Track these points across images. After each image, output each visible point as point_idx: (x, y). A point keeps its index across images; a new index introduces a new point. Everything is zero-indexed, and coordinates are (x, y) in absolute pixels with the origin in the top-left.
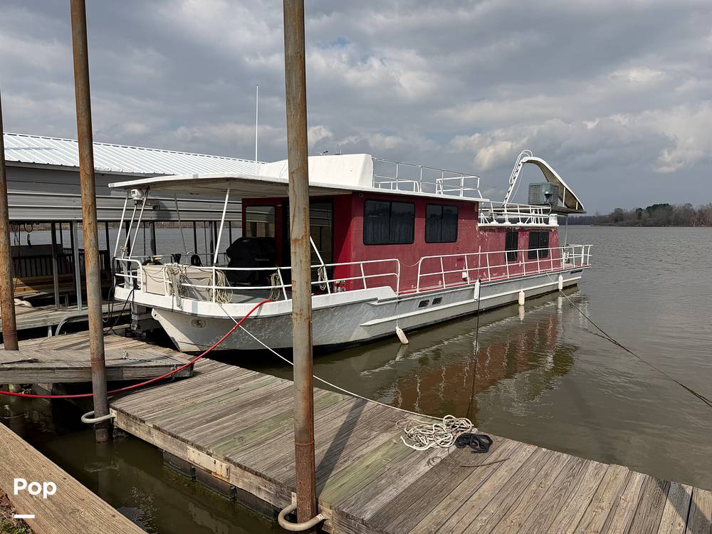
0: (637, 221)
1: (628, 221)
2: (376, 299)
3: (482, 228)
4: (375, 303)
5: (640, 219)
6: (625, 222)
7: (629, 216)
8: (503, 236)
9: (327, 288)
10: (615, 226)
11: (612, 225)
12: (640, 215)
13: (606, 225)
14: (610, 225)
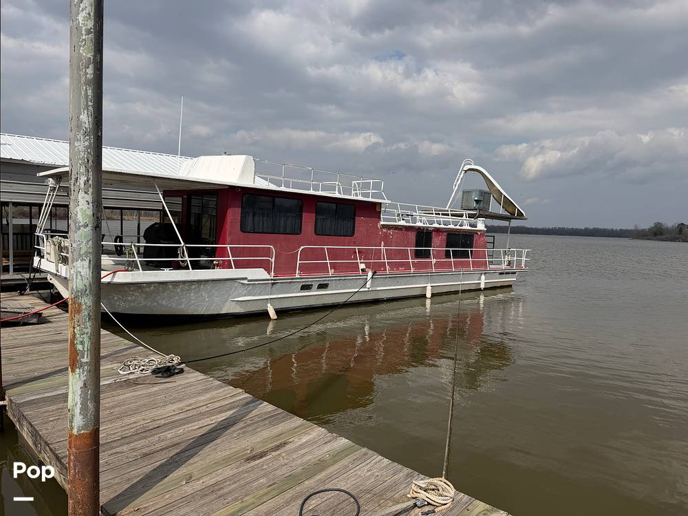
0: (678, 236)
1: (668, 235)
2: (246, 279)
3: (384, 226)
4: (246, 282)
5: (680, 234)
6: (664, 236)
7: (668, 231)
8: (412, 236)
9: (187, 264)
10: (654, 240)
11: (650, 239)
12: (681, 230)
13: (645, 239)
14: (648, 239)
